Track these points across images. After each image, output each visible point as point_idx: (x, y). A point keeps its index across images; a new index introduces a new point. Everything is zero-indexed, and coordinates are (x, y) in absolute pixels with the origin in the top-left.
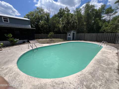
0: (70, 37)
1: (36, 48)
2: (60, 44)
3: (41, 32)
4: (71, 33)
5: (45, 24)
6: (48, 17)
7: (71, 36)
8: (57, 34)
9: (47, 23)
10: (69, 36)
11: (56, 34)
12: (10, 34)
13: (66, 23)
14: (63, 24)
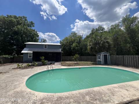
0: (99, 60)
1: (52, 70)
2: (80, 68)
3: (73, 54)
4: (101, 55)
5: (77, 46)
6: (80, 40)
7: (101, 59)
8: (88, 57)
9: (78, 45)
10: (99, 58)
11: (86, 57)
12: (43, 57)
13: (93, 44)
14: (90, 45)
